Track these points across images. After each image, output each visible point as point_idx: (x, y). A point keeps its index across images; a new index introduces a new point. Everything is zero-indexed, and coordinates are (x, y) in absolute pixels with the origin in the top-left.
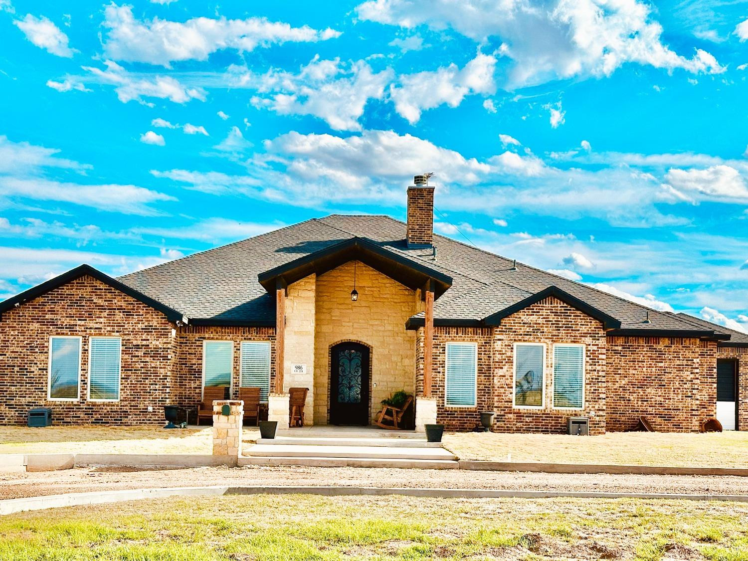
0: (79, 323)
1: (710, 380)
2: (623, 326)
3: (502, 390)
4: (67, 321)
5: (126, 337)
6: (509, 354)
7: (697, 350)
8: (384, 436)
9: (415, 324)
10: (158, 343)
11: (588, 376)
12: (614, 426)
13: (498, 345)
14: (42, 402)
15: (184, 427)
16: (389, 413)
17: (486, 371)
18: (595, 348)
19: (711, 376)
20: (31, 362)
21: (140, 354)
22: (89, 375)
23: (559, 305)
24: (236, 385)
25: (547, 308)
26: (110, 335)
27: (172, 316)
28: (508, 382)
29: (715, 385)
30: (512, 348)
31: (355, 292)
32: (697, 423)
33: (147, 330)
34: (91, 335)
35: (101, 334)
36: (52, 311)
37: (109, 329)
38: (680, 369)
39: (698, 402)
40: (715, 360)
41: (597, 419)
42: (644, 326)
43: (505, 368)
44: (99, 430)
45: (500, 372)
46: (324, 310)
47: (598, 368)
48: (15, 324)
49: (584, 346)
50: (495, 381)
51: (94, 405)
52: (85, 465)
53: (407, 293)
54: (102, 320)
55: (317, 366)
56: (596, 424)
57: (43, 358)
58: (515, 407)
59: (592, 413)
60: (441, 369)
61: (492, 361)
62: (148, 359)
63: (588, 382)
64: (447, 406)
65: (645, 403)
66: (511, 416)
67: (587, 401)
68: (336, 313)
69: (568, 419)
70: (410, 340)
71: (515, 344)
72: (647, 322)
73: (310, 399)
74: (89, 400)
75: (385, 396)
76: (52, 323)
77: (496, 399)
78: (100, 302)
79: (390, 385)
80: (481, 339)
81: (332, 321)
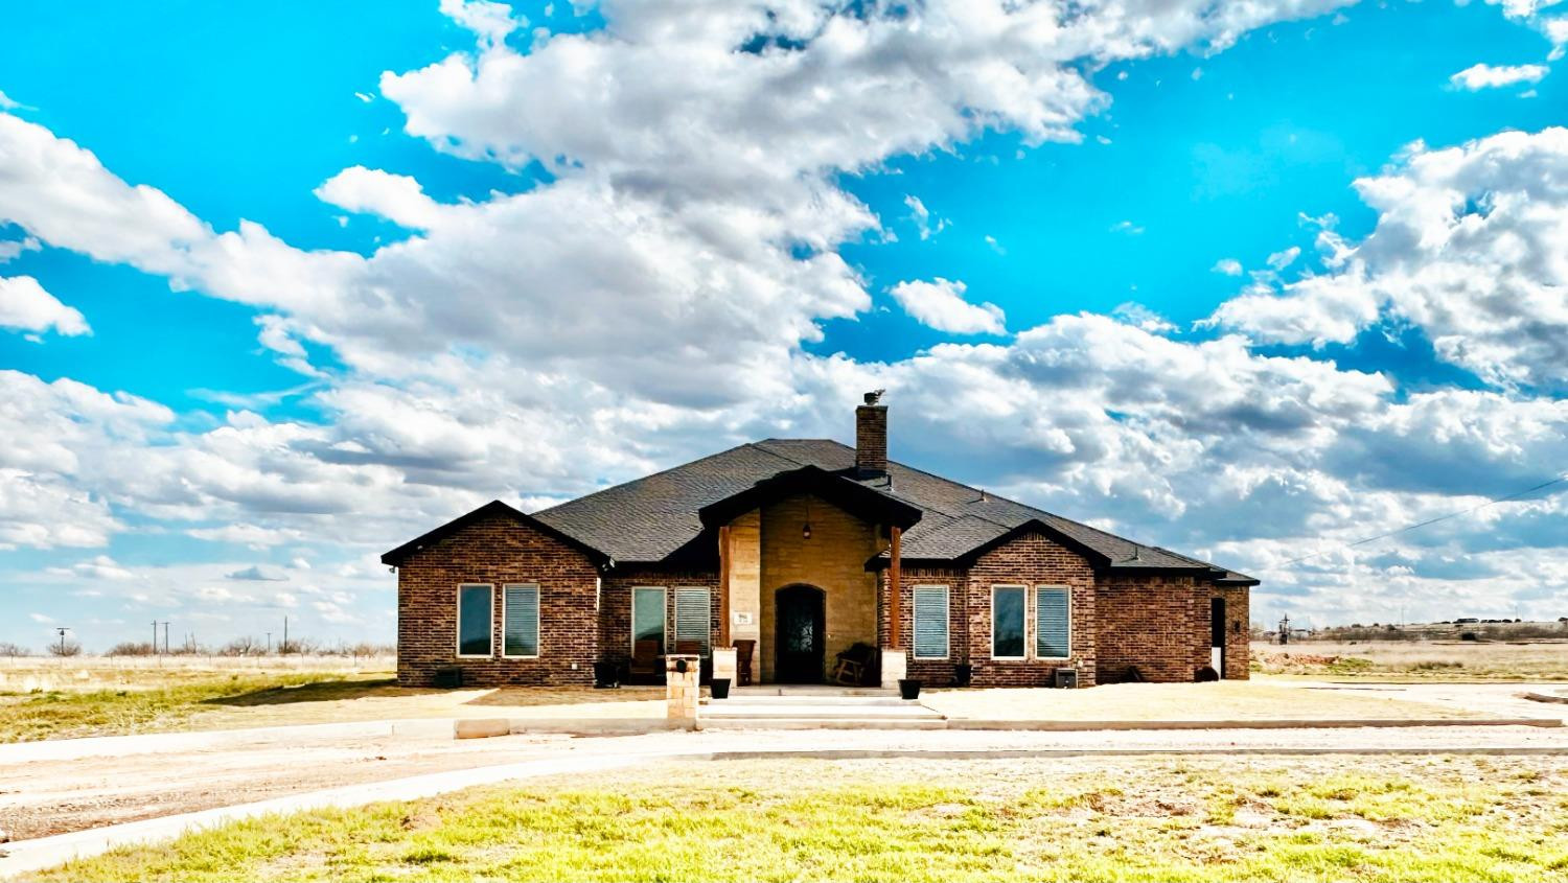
0: (490, 567)
1: (1204, 623)
2: (1113, 565)
3: (979, 639)
4: (476, 566)
5: (545, 584)
6: (985, 598)
7: (1192, 589)
8: (846, 694)
9: (876, 565)
10: (581, 590)
11: (1075, 621)
12: (1104, 677)
13: (974, 588)
14: (451, 660)
15: (618, 687)
16: (849, 667)
17: (960, 618)
18: (1083, 589)
19: (1205, 618)
20: (438, 614)
21: (562, 602)
22: (503, 629)
23: (1041, 542)
24: (671, 637)
25: (1028, 546)
26: (526, 582)
27: (596, 558)
28: (986, 629)
29: (1210, 629)
30: (989, 592)
31: (807, 529)
32: (1192, 672)
33: (569, 575)
34: (505, 581)
35: (516, 581)
36: (460, 555)
37: (526, 574)
38: (1172, 610)
39: (1193, 648)
40: (1210, 601)
41: (1086, 669)
42: (1133, 564)
43: (982, 613)
44: (520, 692)
45: (977, 619)
46: (770, 550)
47: (1087, 612)
48: (417, 570)
49: (1070, 588)
50: (971, 629)
51: (510, 662)
52: (523, 731)
53: (864, 529)
54: (516, 564)
55: (763, 615)
56: (1084, 675)
57: (450, 609)
58: (994, 658)
59: (1081, 663)
60: (907, 616)
61: (966, 606)
62: (570, 609)
63: (1075, 628)
64: (915, 658)
65: (1135, 650)
66: (989, 668)
67: (1073, 649)
68: (783, 552)
69: (1054, 671)
70: (869, 584)
71: (993, 586)
72: (1136, 558)
73: (756, 652)
74: (504, 657)
75: (842, 648)
76: (461, 568)
77: (972, 648)
78: (515, 543)
79: (846, 635)
80: (952, 579)
81: (779, 564)
